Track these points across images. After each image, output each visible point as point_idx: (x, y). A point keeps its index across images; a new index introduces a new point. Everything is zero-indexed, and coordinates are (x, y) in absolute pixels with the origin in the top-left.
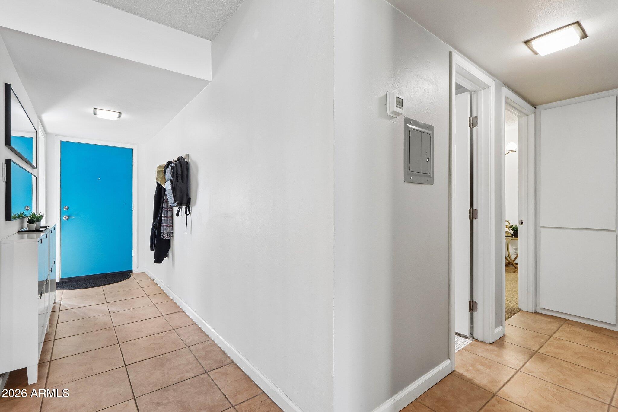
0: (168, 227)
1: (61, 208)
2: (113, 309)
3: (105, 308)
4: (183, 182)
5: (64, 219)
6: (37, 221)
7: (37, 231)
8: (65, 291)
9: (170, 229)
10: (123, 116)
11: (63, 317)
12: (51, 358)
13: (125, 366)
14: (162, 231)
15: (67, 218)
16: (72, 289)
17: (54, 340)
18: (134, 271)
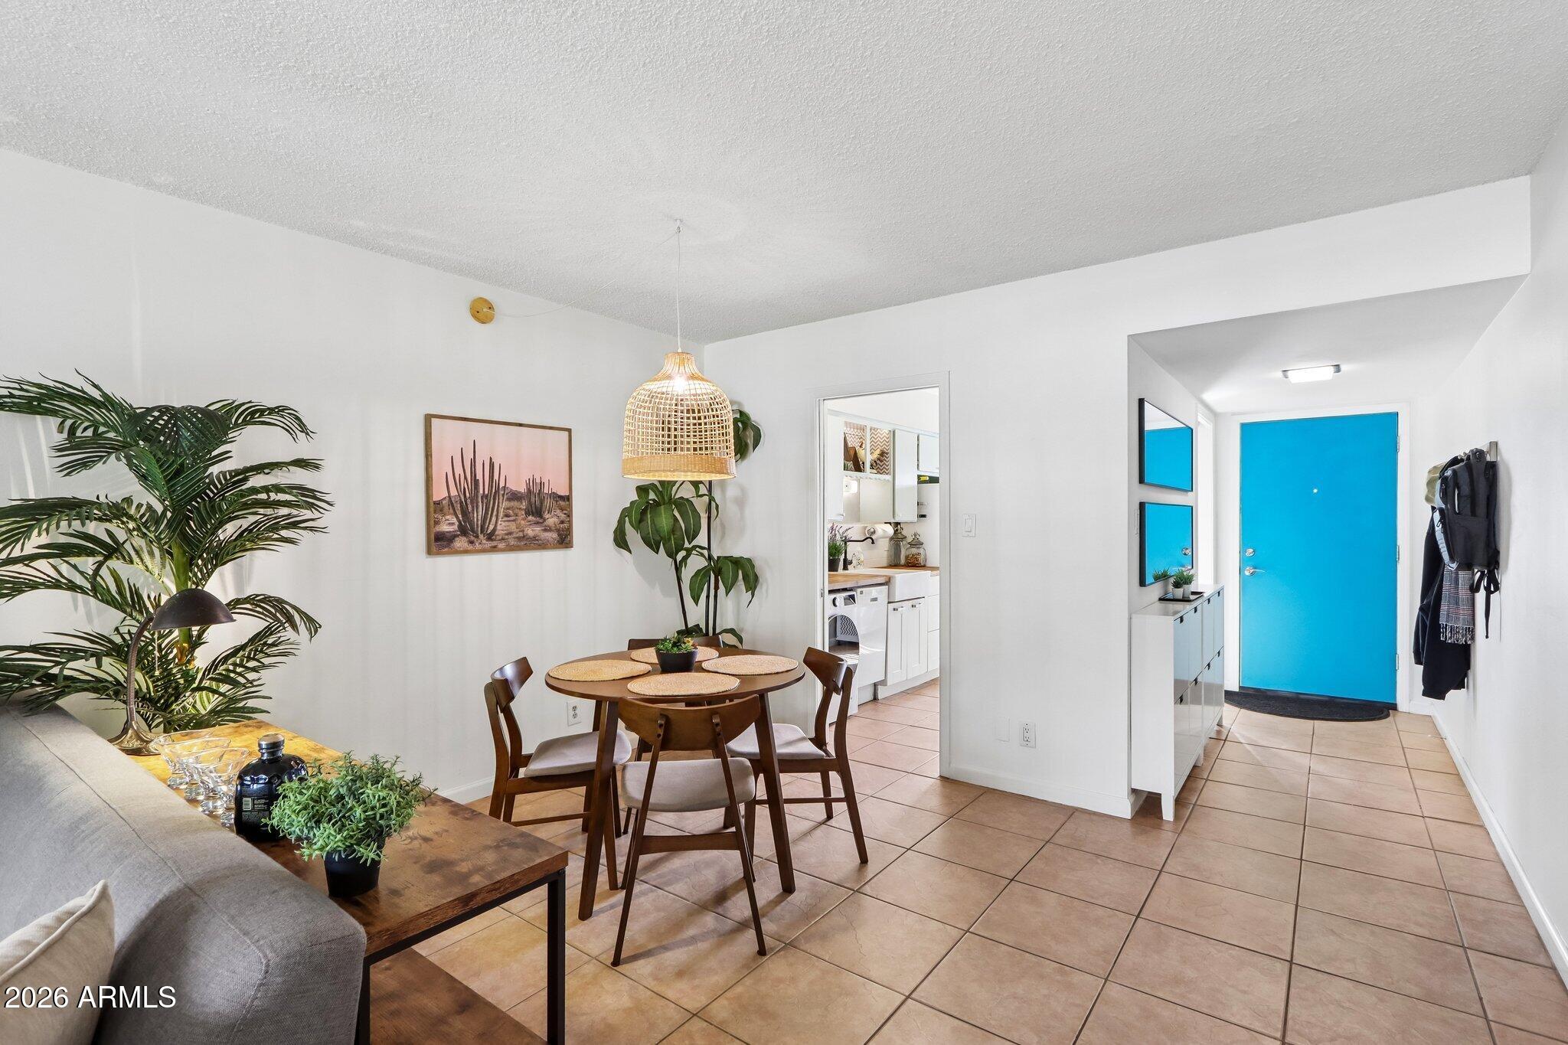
0: (1457, 614)
1: (1242, 552)
2: (1318, 766)
3: (1304, 760)
4: (1473, 513)
5: (1247, 573)
6: (1185, 584)
7: (1185, 600)
8: (1243, 711)
9: (1464, 619)
10: (1343, 368)
11: (1229, 751)
12: (1196, 802)
13: (1301, 859)
14: (1442, 621)
15: (1252, 571)
16: (1256, 711)
17: (1207, 780)
18: (1400, 708)
